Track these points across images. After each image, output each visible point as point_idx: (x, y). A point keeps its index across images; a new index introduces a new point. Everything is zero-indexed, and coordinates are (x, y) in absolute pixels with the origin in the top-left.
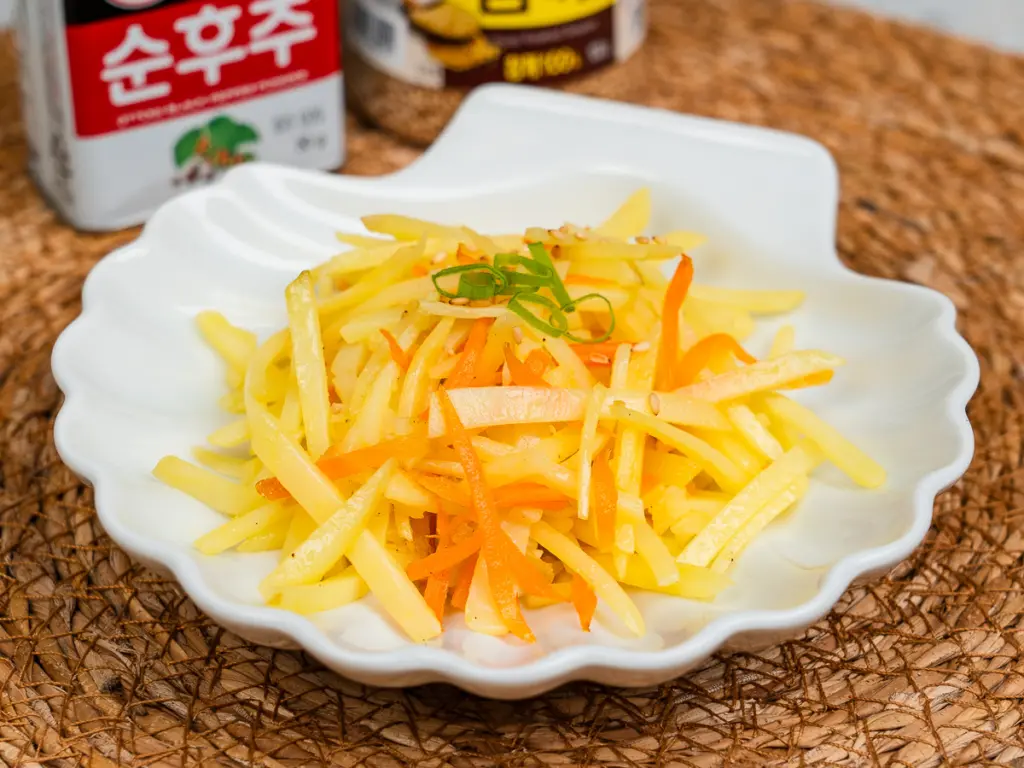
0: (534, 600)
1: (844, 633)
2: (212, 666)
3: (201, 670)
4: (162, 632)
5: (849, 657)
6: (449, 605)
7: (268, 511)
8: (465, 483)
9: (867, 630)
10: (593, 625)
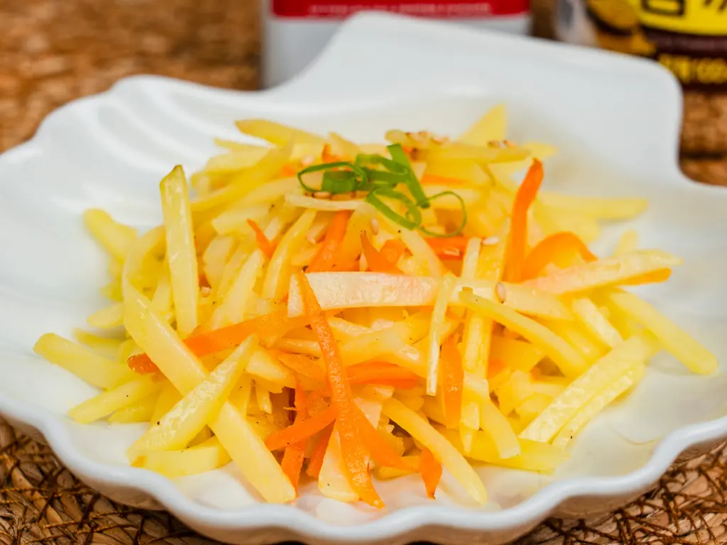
0: (385, 471)
1: (677, 511)
2: (84, 530)
3: (74, 534)
4: (40, 498)
5: (681, 532)
6: (305, 475)
7: (139, 384)
8: (321, 362)
9: (699, 508)
10: (438, 493)
